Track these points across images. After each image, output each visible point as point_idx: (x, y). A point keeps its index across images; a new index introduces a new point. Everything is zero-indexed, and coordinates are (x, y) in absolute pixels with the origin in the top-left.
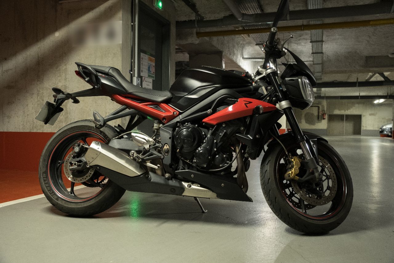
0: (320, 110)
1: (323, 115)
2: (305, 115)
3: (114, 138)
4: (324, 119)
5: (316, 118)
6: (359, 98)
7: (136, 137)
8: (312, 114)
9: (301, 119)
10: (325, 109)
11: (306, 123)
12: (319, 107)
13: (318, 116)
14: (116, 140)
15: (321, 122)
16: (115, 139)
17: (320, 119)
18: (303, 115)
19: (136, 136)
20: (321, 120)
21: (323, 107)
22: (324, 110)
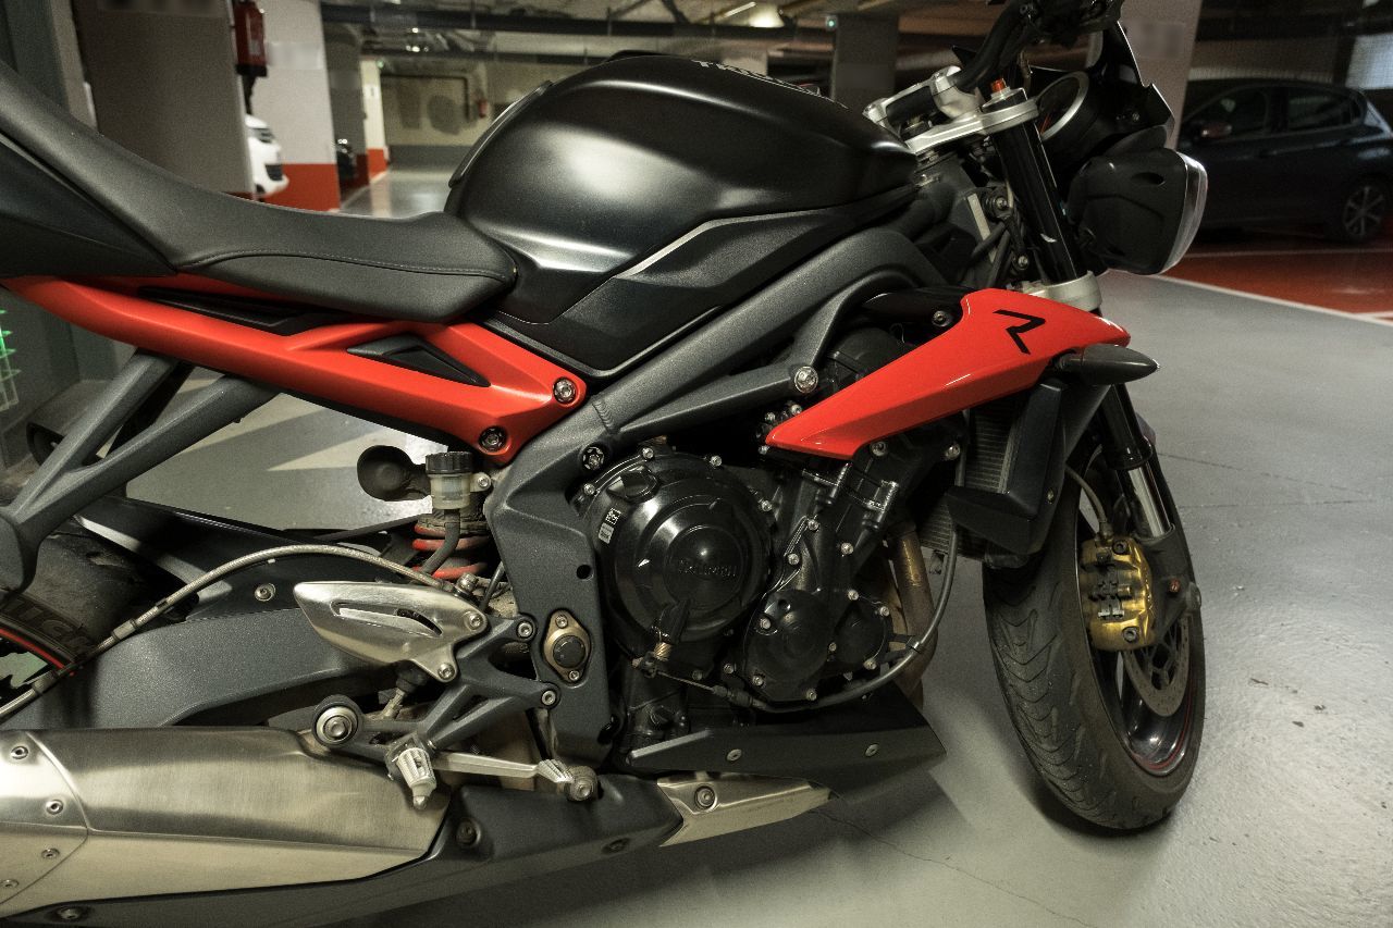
0: (471, 91)
1: (480, 104)
2: (430, 105)
3: (128, 627)
4: (482, 116)
5: (460, 113)
6: (586, 61)
7: (344, 613)
8: (450, 103)
9: (418, 117)
10: (484, 86)
11: (434, 126)
12: (465, 81)
13: (466, 107)
14: (138, 639)
15: (475, 126)
16: (138, 631)
17: (471, 116)
18: (424, 106)
19: (339, 604)
20: (475, 119)
21: (477, 79)
22: (479, 91)
